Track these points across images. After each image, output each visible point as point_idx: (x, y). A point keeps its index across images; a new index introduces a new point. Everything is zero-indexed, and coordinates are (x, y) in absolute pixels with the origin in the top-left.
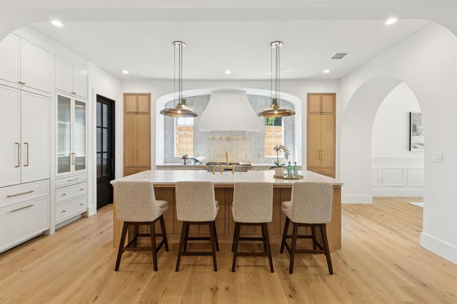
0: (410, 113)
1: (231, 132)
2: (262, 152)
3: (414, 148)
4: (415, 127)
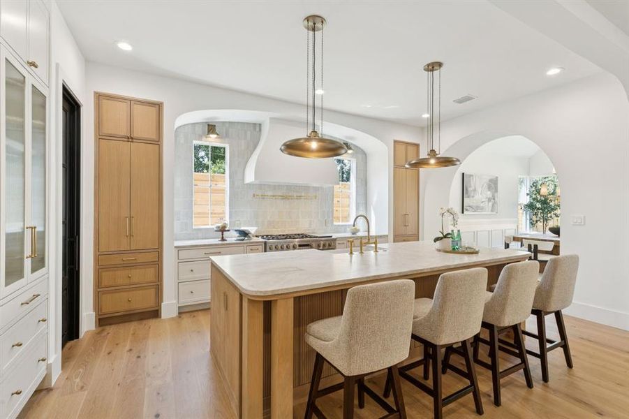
0: (463, 174)
1: (289, 187)
2: (331, 218)
3: (467, 210)
4: (467, 189)
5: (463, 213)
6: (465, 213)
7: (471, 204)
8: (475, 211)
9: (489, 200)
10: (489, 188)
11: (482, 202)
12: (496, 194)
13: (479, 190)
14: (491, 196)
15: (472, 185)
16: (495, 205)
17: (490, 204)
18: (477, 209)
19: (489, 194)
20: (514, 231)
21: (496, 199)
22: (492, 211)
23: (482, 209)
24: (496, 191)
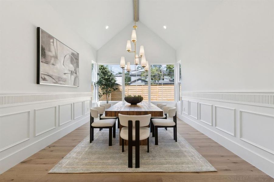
3: (44, 79)
4: (43, 49)
5: (38, 82)
6: (42, 82)
7: (51, 73)
8: (56, 83)
9: (72, 73)
10: (72, 61)
11: (65, 74)
12: (77, 69)
13: (61, 59)
14: (73, 69)
15: (52, 48)
16: (77, 79)
17: (73, 77)
18: (58, 80)
19: (72, 67)
20: (89, 101)
21: (78, 73)
22: (74, 84)
23: (65, 81)
24: (77, 66)
